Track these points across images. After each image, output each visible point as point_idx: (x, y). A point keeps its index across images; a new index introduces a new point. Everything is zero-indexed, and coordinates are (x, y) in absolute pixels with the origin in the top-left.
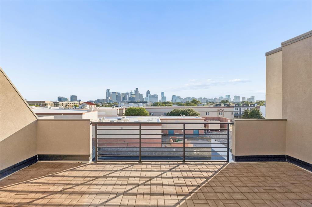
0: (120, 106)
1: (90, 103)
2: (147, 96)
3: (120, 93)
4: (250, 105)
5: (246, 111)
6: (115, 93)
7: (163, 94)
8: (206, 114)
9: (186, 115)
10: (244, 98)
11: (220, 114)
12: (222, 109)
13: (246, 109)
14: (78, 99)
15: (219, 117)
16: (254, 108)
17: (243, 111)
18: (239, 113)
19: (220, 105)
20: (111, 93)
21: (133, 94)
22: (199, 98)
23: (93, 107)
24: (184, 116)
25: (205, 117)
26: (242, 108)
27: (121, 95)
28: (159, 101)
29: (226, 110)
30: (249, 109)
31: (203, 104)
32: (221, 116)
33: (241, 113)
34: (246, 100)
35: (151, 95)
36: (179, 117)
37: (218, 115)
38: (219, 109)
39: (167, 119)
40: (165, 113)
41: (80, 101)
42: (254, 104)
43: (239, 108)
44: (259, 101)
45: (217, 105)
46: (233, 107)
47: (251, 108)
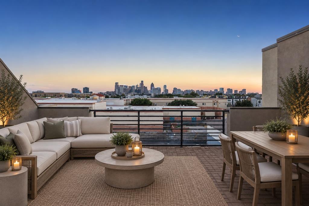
0: (127, 98)
1: (100, 95)
2: (151, 89)
3: (127, 86)
4: (241, 97)
5: (237, 102)
6: (123, 86)
7: (165, 86)
8: (203, 104)
9: (186, 105)
10: (236, 91)
11: (215, 104)
12: (216, 100)
13: (238, 100)
14: (90, 91)
15: (214, 107)
16: (245, 99)
17: (235, 102)
18: (231, 104)
19: (215, 97)
20: (119, 86)
21: (138, 86)
22: (197, 91)
23: (103, 98)
24: (184, 106)
25: (201, 107)
26: (234, 100)
27: (128, 88)
28: (161, 94)
29: (220, 101)
30: (241, 100)
31: (200, 96)
32: (215, 106)
33: (234, 104)
34: (238, 92)
35: (155, 88)
36: (179, 107)
37: (213, 105)
38: (214, 100)
39: (168, 109)
40: (167, 103)
41: (91, 92)
42: (246, 97)
43: (231, 100)
44: (249, 94)
45: (212, 97)
46: (226, 98)
47: (243, 99)
